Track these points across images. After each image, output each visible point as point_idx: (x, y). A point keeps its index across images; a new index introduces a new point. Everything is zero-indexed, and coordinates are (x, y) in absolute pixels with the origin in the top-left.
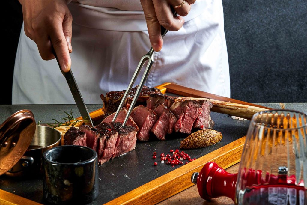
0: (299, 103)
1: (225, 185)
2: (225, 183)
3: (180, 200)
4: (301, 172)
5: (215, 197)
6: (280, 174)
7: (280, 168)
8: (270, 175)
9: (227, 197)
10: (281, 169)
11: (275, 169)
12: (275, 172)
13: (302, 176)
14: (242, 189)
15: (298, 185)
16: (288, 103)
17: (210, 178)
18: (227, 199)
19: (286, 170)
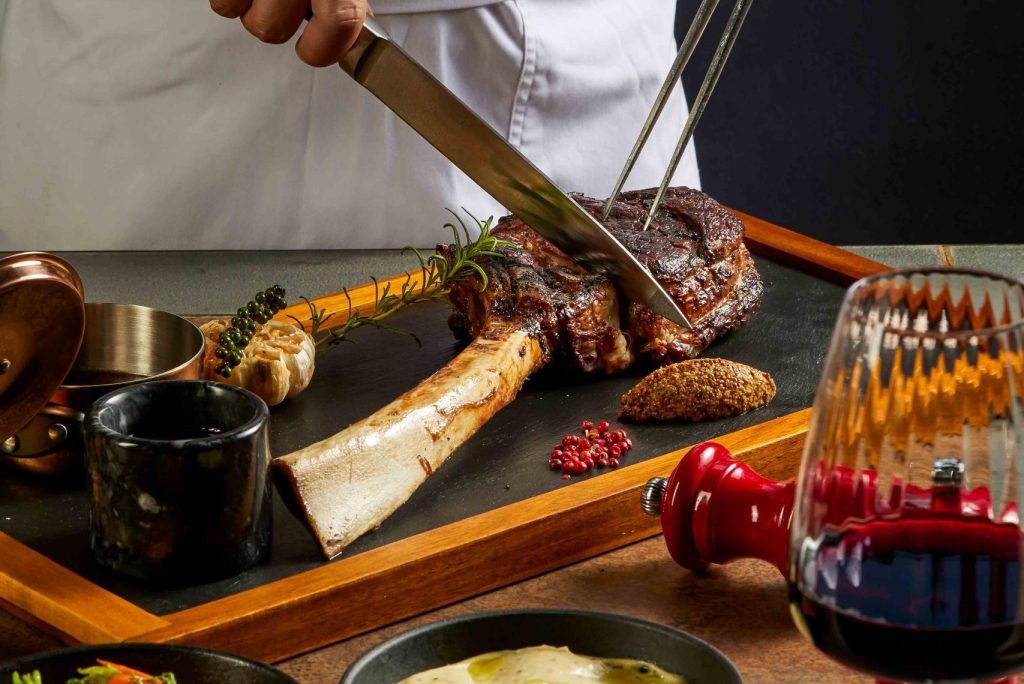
0: (1002, 247)
1: (755, 519)
2: (755, 514)
3: (603, 570)
4: (1008, 475)
5: (722, 561)
6: (939, 485)
7: (939, 464)
8: (904, 486)
9: (760, 562)
10: (943, 468)
11: (921, 465)
12: (923, 476)
13: (1012, 490)
14: (812, 533)
15: (997, 521)
16: (966, 246)
17: (705, 498)
18: (760, 568)
19: (957, 469)
